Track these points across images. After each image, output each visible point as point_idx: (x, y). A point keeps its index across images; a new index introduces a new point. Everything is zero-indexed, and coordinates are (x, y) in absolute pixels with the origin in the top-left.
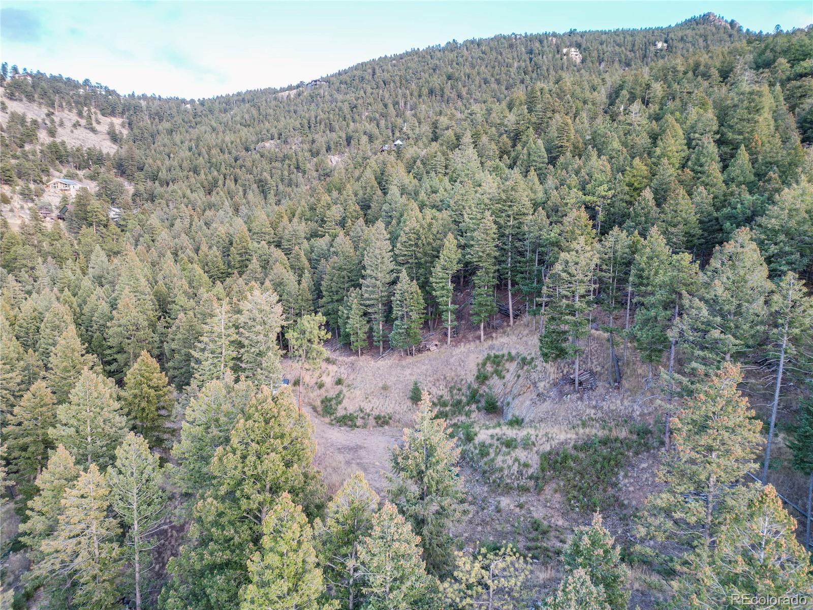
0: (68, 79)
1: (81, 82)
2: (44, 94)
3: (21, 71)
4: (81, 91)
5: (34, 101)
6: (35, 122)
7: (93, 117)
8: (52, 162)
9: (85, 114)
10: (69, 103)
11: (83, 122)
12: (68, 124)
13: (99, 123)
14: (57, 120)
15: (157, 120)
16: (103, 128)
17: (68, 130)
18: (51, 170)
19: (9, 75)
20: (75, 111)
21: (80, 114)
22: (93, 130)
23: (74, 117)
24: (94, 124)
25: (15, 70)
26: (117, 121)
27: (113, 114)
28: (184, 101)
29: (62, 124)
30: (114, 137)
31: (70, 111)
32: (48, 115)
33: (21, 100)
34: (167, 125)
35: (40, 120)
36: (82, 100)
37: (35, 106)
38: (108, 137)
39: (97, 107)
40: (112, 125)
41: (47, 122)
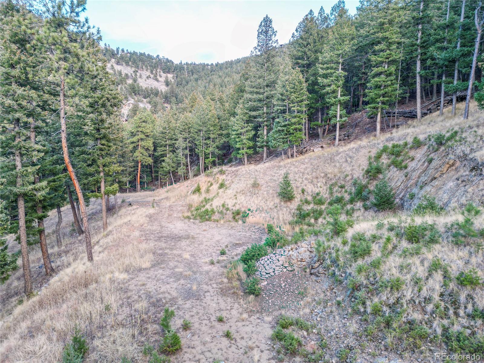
0: (148, 55)
1: (155, 56)
2: (134, 62)
3: (125, 51)
4: (154, 60)
5: (129, 65)
6: (127, 75)
7: (158, 73)
8: (130, 94)
9: (154, 72)
10: (146, 66)
11: (152, 76)
12: (144, 77)
13: (161, 76)
14: (138, 74)
15: (191, 74)
16: (162, 79)
17: (144, 80)
18: (130, 98)
19: (120, 53)
20: (149, 71)
21: (152, 72)
22: (157, 80)
23: (148, 73)
24: (158, 77)
25: (123, 51)
26: (170, 76)
27: (169, 72)
28: (208, 65)
29: (141, 77)
30: (167, 84)
31: (147, 70)
32: (134, 72)
33: (122, 65)
34: (195, 76)
35: (129, 74)
36: (153, 65)
37: (129, 68)
38: (164, 84)
39: (161, 68)
40: (167, 77)
41: (133, 75)
